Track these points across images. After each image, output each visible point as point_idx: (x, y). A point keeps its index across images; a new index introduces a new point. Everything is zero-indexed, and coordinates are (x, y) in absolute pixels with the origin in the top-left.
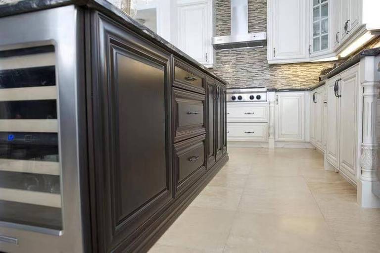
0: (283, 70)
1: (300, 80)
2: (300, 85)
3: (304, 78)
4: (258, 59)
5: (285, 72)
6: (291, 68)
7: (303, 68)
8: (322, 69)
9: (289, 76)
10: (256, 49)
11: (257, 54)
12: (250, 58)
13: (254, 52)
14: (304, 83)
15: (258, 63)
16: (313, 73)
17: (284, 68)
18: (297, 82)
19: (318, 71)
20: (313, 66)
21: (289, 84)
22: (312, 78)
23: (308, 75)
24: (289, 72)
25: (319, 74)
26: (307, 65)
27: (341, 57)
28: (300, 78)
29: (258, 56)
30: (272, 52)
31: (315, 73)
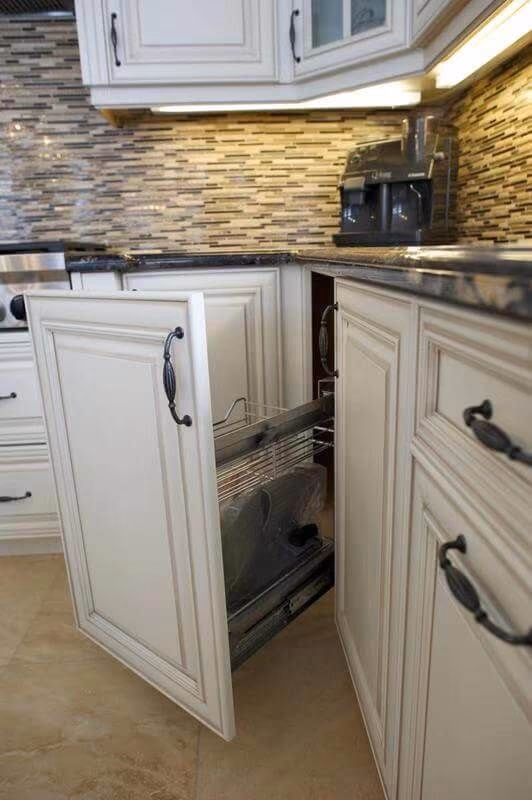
0: (179, 145)
1: (261, 198)
2: (257, 223)
3: (276, 189)
4: (60, 85)
5: (193, 158)
6: (219, 137)
7: (271, 140)
8: (352, 145)
9: (214, 179)
10: (40, 29)
11: (48, 53)
12: (18, 77)
13: (30, 46)
14: (280, 214)
15: (64, 107)
16: (313, 166)
17: (188, 137)
18: (247, 209)
19: (334, 156)
20: (312, 132)
21: (213, 217)
22: (311, 188)
23: (296, 176)
24: (213, 157)
25: (341, 170)
26: (287, 127)
27: (440, 84)
28: (261, 189)
29: (58, 68)
30: (103, 38)
31: (323, 168)
